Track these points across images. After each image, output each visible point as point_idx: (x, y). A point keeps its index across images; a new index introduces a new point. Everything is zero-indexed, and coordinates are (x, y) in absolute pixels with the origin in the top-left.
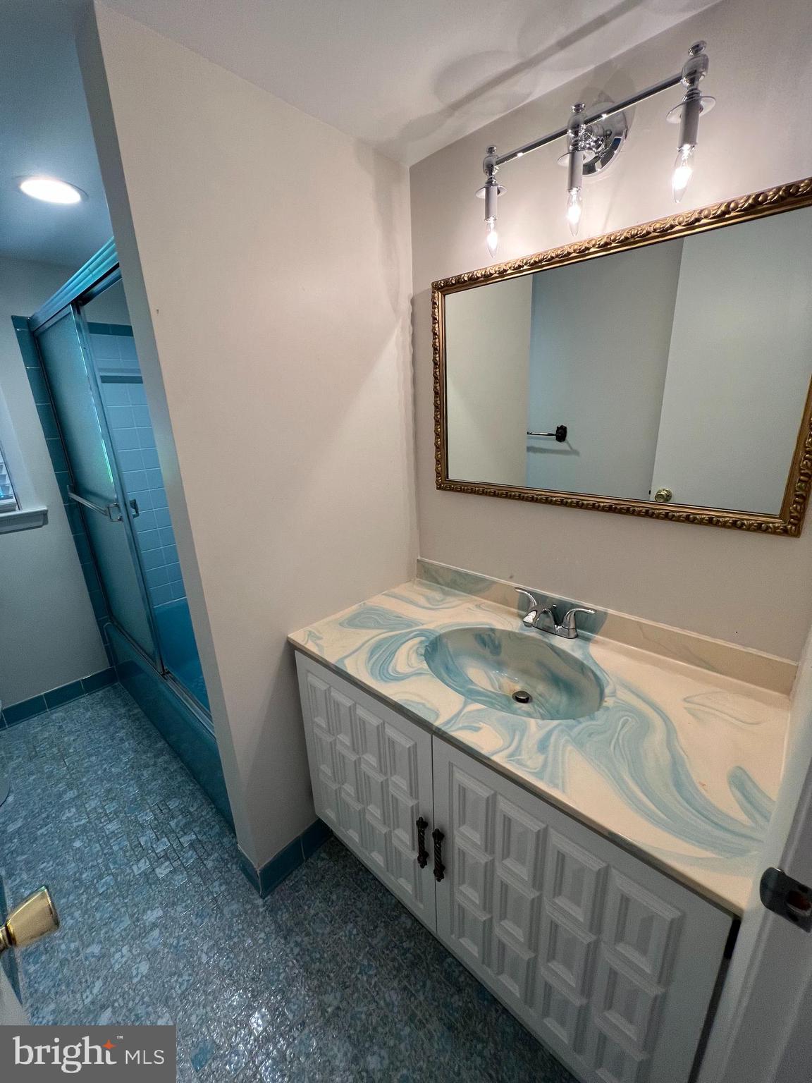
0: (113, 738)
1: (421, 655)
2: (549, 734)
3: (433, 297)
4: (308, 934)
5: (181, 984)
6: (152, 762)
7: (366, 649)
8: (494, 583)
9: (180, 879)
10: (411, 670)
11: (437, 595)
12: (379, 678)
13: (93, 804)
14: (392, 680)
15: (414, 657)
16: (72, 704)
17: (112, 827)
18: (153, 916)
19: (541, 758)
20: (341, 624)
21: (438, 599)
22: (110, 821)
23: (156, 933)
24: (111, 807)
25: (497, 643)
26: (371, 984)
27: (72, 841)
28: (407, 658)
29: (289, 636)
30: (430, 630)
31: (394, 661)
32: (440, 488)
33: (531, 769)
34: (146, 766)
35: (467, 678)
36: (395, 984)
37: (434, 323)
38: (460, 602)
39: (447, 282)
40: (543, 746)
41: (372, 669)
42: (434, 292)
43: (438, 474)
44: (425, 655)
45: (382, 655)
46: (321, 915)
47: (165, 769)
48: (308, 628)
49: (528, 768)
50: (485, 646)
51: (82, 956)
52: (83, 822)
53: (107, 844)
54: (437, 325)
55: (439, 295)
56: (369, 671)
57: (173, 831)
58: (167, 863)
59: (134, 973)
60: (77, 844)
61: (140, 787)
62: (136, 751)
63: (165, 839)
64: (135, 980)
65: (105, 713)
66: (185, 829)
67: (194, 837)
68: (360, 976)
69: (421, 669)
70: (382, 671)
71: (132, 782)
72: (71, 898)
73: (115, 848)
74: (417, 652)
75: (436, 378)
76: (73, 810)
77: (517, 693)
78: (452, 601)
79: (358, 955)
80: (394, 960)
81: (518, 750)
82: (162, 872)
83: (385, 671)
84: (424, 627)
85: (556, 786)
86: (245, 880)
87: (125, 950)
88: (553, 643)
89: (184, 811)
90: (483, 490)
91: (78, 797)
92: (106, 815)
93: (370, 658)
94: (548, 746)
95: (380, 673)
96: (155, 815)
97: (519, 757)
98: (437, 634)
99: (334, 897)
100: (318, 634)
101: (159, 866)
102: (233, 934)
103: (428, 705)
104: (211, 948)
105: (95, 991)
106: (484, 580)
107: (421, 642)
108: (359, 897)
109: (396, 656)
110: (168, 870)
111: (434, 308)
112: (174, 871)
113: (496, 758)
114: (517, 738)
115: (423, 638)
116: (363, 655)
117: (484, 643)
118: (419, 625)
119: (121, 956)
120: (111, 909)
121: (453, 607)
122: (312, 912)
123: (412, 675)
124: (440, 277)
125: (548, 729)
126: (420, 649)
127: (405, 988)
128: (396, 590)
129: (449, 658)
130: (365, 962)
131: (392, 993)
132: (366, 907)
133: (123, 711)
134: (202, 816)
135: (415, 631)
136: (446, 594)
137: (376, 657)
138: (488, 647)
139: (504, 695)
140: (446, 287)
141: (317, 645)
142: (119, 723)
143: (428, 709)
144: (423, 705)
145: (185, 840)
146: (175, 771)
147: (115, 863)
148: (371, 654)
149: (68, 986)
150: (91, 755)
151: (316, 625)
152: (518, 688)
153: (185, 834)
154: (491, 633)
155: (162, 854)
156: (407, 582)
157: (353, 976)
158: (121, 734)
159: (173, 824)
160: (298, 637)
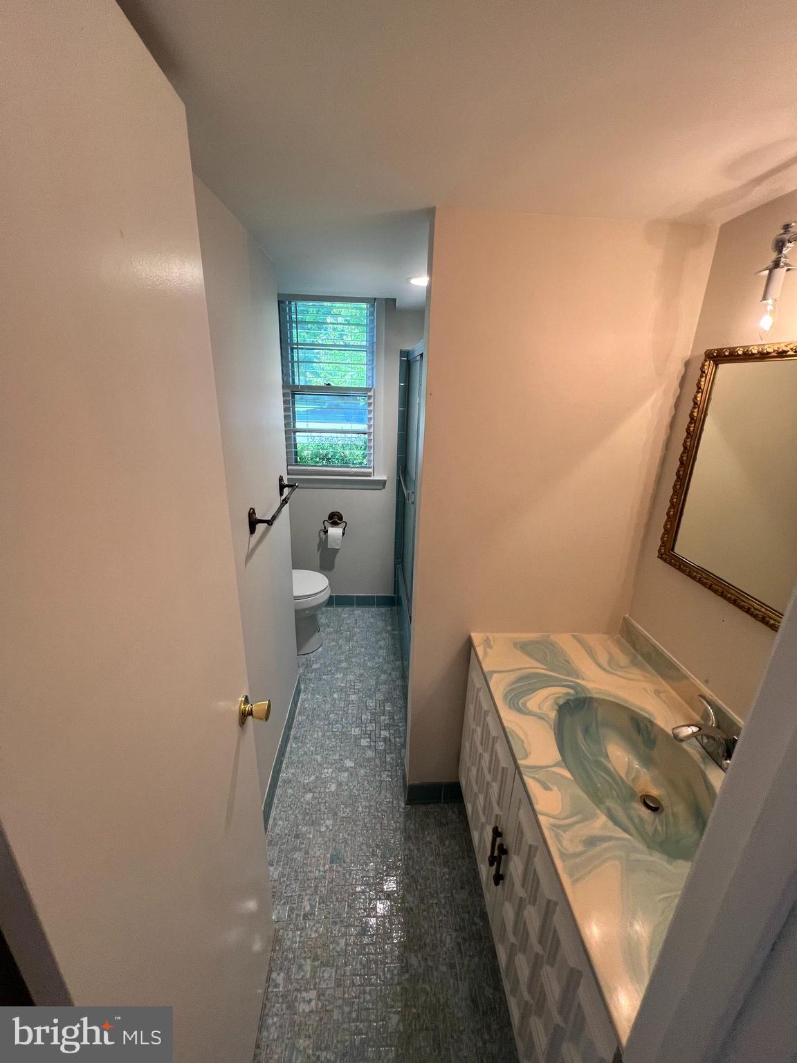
0: (377, 642)
1: (558, 704)
2: (609, 838)
3: (703, 366)
4: (418, 849)
5: (344, 813)
6: (389, 672)
7: (518, 674)
8: (685, 677)
9: (370, 754)
10: (538, 711)
11: (623, 659)
12: (508, 702)
13: (351, 677)
14: (516, 709)
15: (550, 702)
16: (367, 609)
17: (353, 697)
18: (349, 764)
19: (580, 848)
20: (515, 644)
21: (622, 664)
22: (355, 693)
23: (346, 774)
24: (358, 686)
25: (652, 736)
26: (438, 917)
27: (334, 692)
28: (544, 700)
29: (472, 634)
30: (586, 688)
31: (531, 696)
32: (661, 556)
33: (563, 847)
34: (385, 672)
35: (604, 751)
36: (454, 935)
37: (698, 392)
38: (642, 678)
39: (720, 351)
40: (591, 842)
41: (507, 693)
42: (705, 361)
43: (663, 544)
44: (560, 707)
45: (524, 686)
46: (433, 846)
47: (394, 681)
48: (488, 634)
49: (561, 845)
50: (639, 733)
51: (313, 757)
52: (342, 685)
53: (348, 705)
54: (700, 395)
55: (709, 365)
56: (506, 691)
57: (379, 723)
58: (368, 740)
59: (328, 786)
60: (336, 696)
61: (377, 683)
62: (384, 659)
63: (374, 725)
64: (327, 790)
65: (381, 624)
66: (387, 727)
67: (388, 735)
68: (434, 906)
69: (548, 715)
70: (514, 700)
71: (374, 678)
72: (322, 723)
73: (350, 711)
74: (555, 700)
75: (685, 448)
76: (342, 675)
77: (648, 796)
78: (636, 673)
79: (441, 893)
80: (463, 920)
81: (565, 828)
82: (364, 742)
83: (516, 701)
84: (583, 683)
85: (571, 875)
86: (402, 784)
87: (330, 770)
88: (707, 773)
89: (392, 717)
90: (700, 578)
91: (347, 668)
92: (354, 689)
93: (514, 683)
94: (596, 846)
95: (511, 699)
96: (376, 706)
97: (562, 833)
98: (589, 696)
99: (447, 843)
100: (492, 642)
101: (364, 738)
102: (380, 810)
103: (525, 745)
104: (366, 807)
105: (311, 779)
106: (677, 669)
107: (568, 694)
108: (463, 858)
109: (535, 693)
110: (367, 744)
111: (701, 377)
112: (370, 747)
113: (542, 819)
114: (574, 819)
115: (571, 691)
116: (512, 677)
117: (639, 730)
118: (579, 678)
119: (327, 772)
120: (333, 743)
121: (629, 679)
122: (428, 839)
123: (535, 715)
124: (715, 345)
125: (608, 834)
126: (561, 700)
127: (459, 944)
128: (588, 638)
129: (594, 725)
130: (443, 901)
131: (448, 937)
132: (464, 869)
133: (389, 628)
134: (398, 726)
135: (571, 681)
136: (634, 663)
137: (521, 684)
138: (642, 735)
139: (632, 789)
140: (719, 357)
141: (485, 651)
142: (384, 634)
143: (524, 748)
144: (523, 742)
145: (384, 733)
146: (398, 686)
147: (346, 720)
148: (518, 680)
149: (302, 766)
150: (362, 647)
151: (497, 635)
152: (655, 792)
153: (385, 730)
154: (648, 724)
155: (369, 732)
156: (604, 633)
157: (431, 901)
158: (382, 643)
159: (382, 718)
160: (477, 638)
